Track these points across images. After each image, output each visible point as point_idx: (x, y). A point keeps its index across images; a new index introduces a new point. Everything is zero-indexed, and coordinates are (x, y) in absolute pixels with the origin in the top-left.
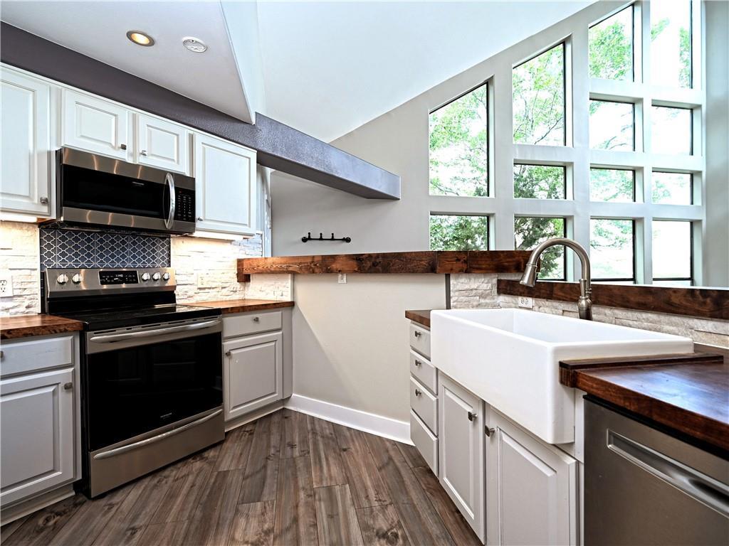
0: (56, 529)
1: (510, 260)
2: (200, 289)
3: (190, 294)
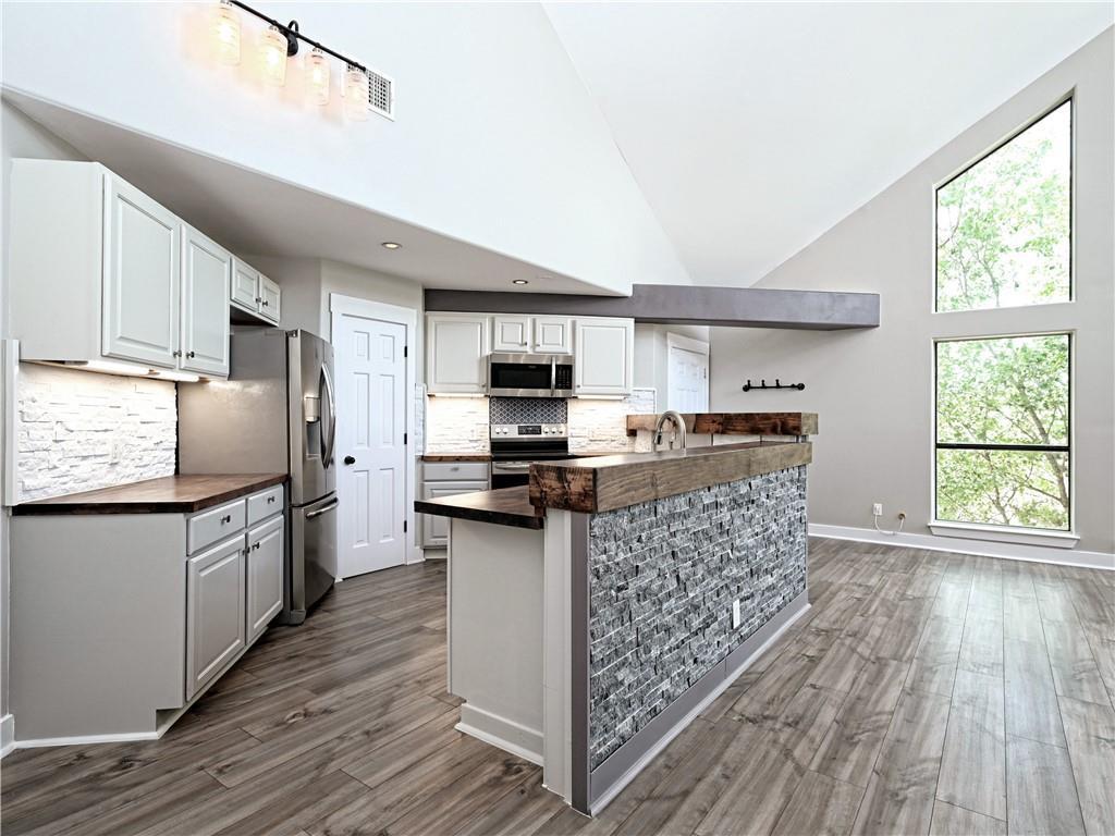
3: (583, 444)
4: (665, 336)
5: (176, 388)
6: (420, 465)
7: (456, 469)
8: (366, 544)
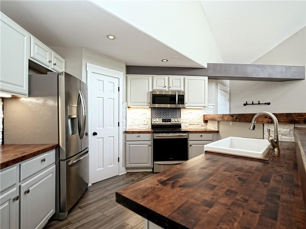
0: (147, 175)
1: (300, 117)
2: (190, 124)
3: (187, 126)
4: (217, 84)
5: (3, 101)
6: (124, 135)
7: (139, 136)
8: (103, 168)
